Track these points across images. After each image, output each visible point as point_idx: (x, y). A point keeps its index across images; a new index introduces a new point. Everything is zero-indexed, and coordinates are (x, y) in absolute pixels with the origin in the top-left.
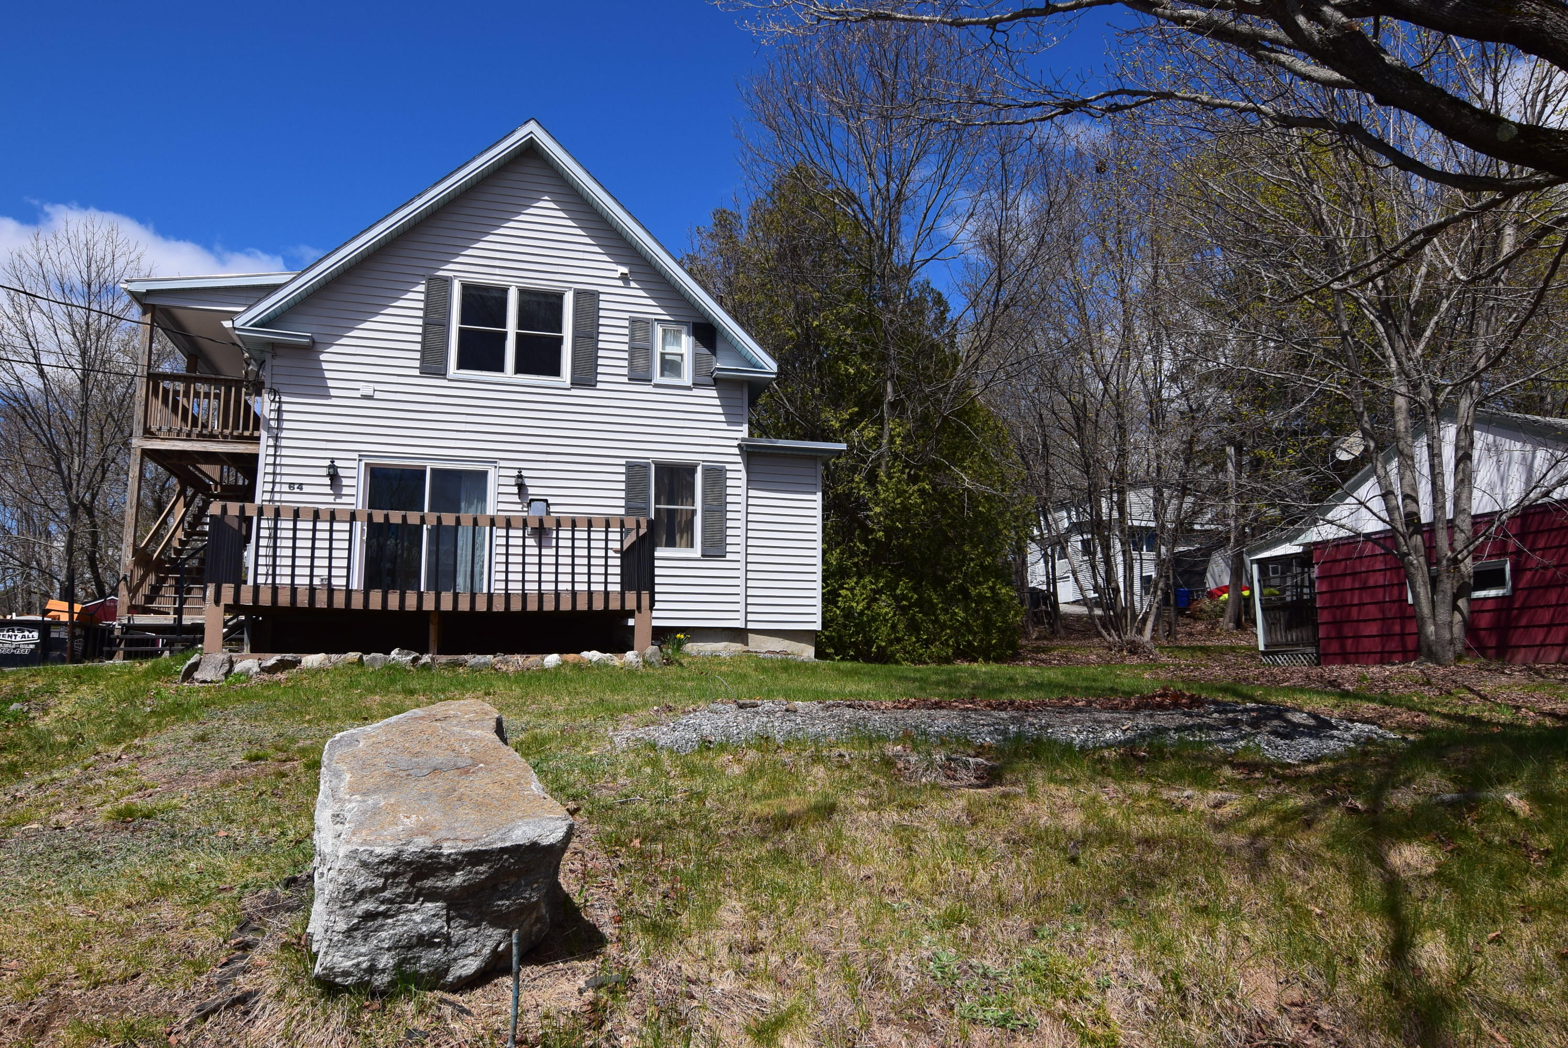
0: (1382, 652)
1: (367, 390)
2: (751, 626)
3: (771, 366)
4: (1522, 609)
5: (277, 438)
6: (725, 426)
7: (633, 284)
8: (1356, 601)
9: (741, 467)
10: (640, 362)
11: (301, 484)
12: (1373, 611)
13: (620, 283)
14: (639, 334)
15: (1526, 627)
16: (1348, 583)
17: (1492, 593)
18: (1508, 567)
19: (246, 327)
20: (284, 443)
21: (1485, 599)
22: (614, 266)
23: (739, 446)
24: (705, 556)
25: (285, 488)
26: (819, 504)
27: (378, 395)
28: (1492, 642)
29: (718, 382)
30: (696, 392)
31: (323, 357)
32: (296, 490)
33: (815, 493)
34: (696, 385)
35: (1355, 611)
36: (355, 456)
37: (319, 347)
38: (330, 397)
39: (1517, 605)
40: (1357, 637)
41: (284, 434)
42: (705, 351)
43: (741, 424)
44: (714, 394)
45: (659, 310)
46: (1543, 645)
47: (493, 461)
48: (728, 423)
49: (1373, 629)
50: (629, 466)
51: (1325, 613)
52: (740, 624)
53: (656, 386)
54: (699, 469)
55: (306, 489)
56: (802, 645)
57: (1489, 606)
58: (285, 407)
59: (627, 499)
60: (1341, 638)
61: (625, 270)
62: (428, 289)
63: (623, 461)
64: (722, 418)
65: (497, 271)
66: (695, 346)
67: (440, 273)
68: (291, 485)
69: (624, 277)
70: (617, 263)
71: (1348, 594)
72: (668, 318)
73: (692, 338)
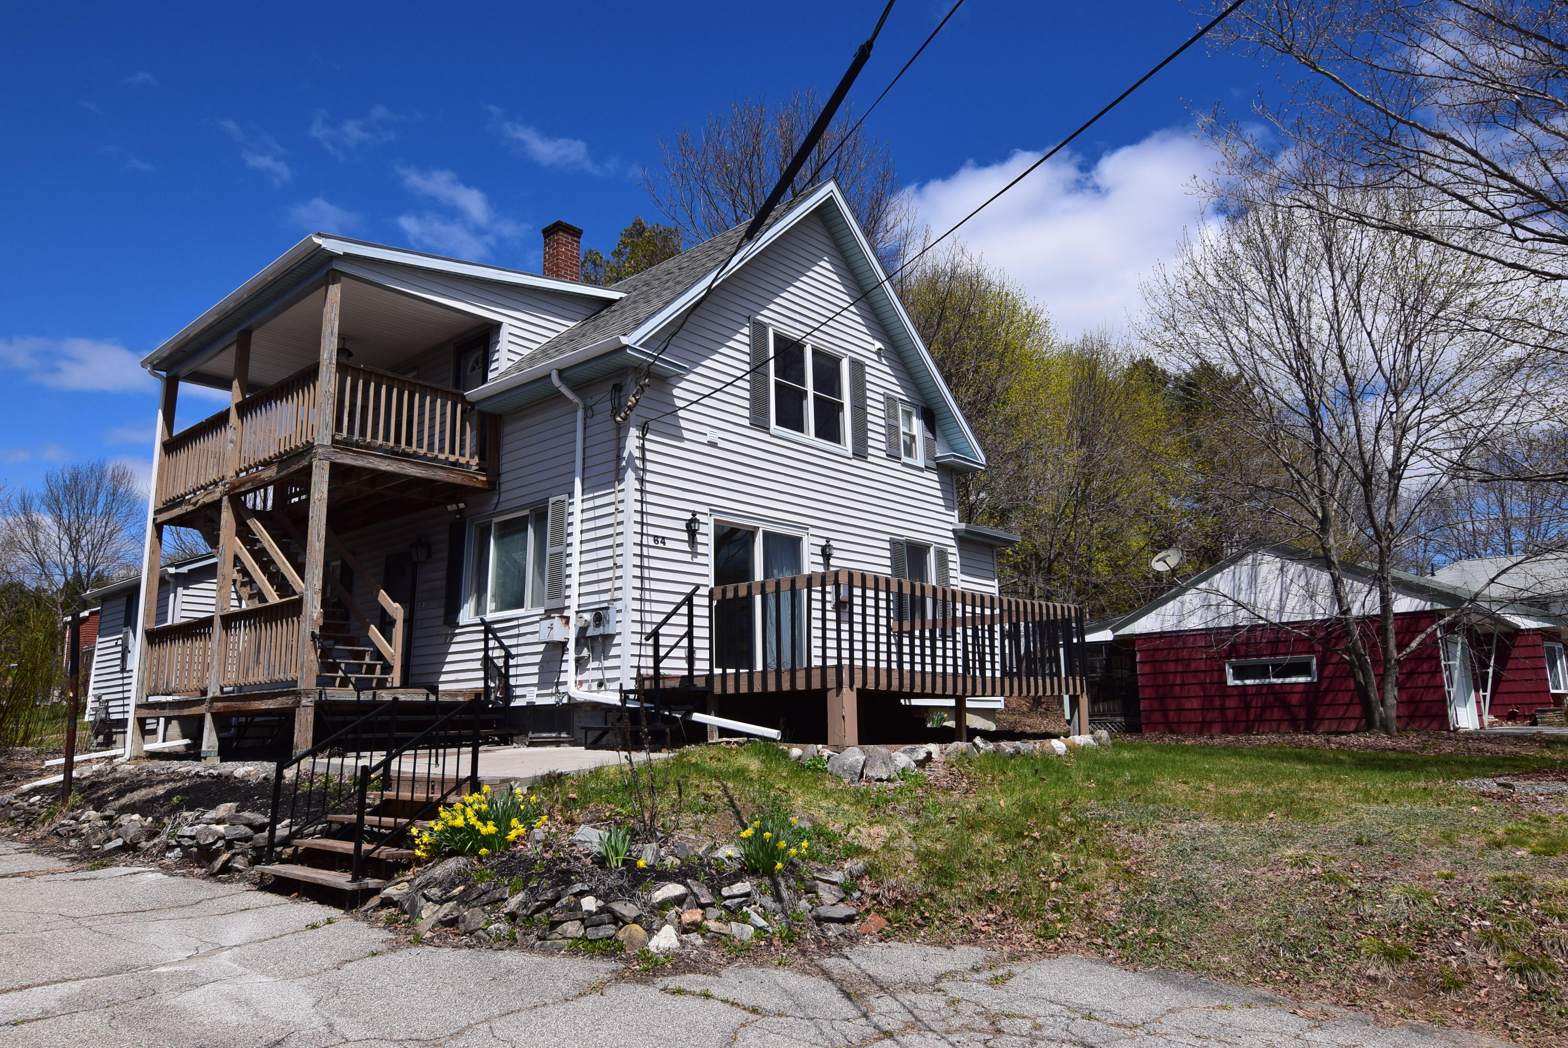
0: (1202, 722)
1: (713, 436)
3: (982, 459)
4: (1327, 691)
5: (642, 481)
6: (943, 510)
7: (884, 361)
8: (1178, 682)
9: (956, 551)
10: (894, 439)
11: (663, 538)
12: (1197, 690)
13: (875, 357)
14: (889, 411)
15: (1330, 705)
16: (1171, 667)
17: (1302, 679)
18: (1314, 661)
19: (636, 346)
20: (649, 487)
21: (1296, 684)
22: (870, 339)
23: (954, 531)
25: (651, 543)
27: (721, 444)
28: (1302, 714)
29: (939, 468)
30: (926, 474)
31: (676, 392)
32: (661, 545)
33: (993, 580)
34: (926, 467)
35: (1177, 689)
36: (707, 510)
37: (672, 381)
38: (682, 439)
39: (1322, 689)
40: (1180, 710)
41: (648, 477)
42: (931, 437)
43: (953, 509)
44: (935, 477)
45: (899, 390)
46: (1343, 718)
47: (805, 527)
48: (947, 507)
49: (1195, 704)
50: (892, 542)
51: (1147, 690)
53: (904, 465)
54: (932, 550)
55: (669, 544)
57: (1299, 689)
58: (648, 445)
60: (1165, 711)
61: (878, 345)
62: (751, 333)
63: (887, 537)
64: (941, 502)
65: (797, 326)
66: (923, 429)
67: (758, 318)
68: (657, 539)
69: (878, 352)
70: (874, 338)
71: (1171, 677)
72: (905, 398)
73: (921, 422)
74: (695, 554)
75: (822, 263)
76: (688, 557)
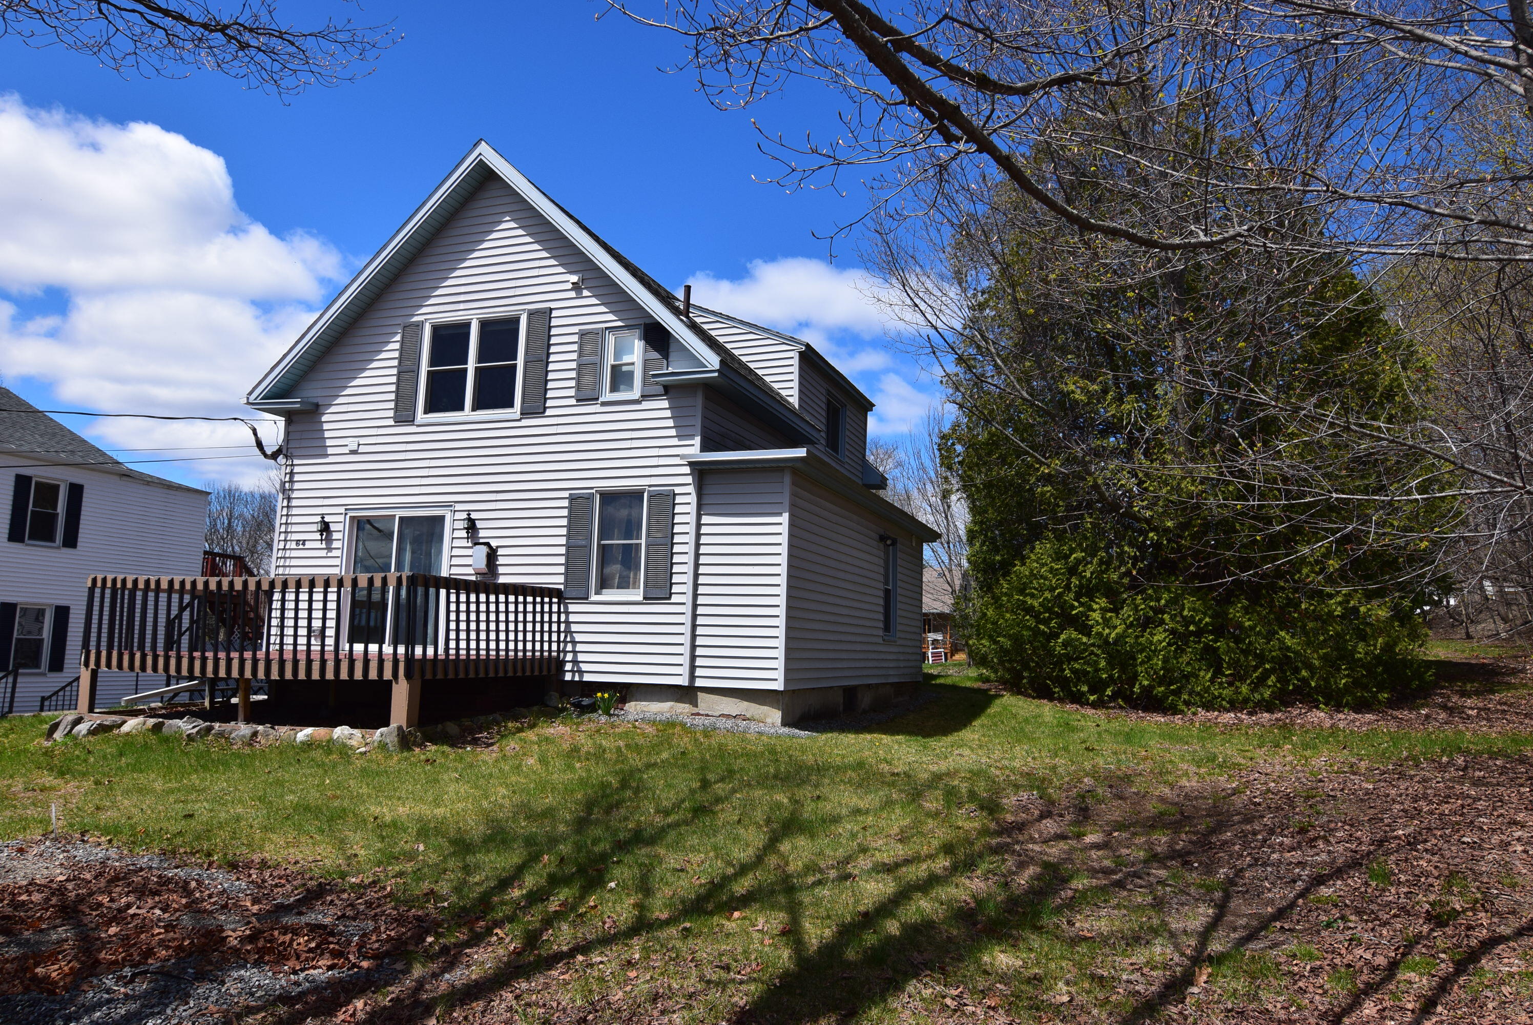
1: (354, 445)
2: (699, 683)
6: (675, 441)
7: (586, 293)
9: (691, 489)
10: (587, 379)
11: (303, 540)
13: (573, 294)
14: (588, 348)
19: (256, 401)
20: (294, 503)
22: (562, 278)
23: (691, 464)
24: (648, 598)
25: (294, 545)
26: (784, 529)
27: (362, 449)
29: (668, 390)
30: (646, 405)
31: (324, 418)
32: (301, 546)
33: (780, 514)
34: (645, 397)
36: (342, 510)
37: (321, 410)
38: (327, 455)
41: (295, 494)
42: (655, 355)
43: (691, 437)
44: (665, 404)
45: (611, 317)
47: (449, 505)
48: (679, 437)
50: (572, 499)
52: (683, 681)
53: (604, 404)
54: (646, 495)
55: (308, 545)
56: (765, 709)
58: (296, 469)
59: (568, 536)
61: (574, 278)
62: (403, 337)
63: (567, 494)
64: (673, 432)
65: (462, 306)
66: (646, 351)
67: (415, 319)
68: (298, 541)
69: (576, 287)
70: (568, 273)
72: (620, 324)
73: (642, 343)
74: (329, 549)
75: (504, 226)
76: (323, 553)
